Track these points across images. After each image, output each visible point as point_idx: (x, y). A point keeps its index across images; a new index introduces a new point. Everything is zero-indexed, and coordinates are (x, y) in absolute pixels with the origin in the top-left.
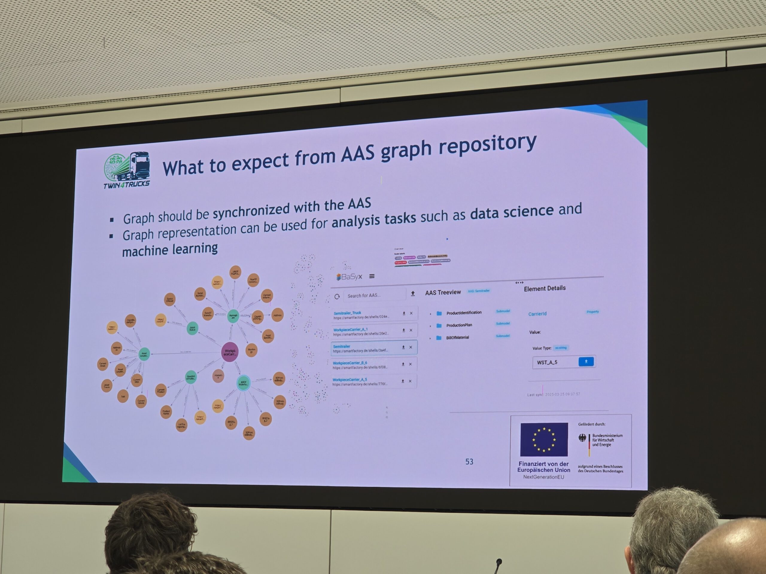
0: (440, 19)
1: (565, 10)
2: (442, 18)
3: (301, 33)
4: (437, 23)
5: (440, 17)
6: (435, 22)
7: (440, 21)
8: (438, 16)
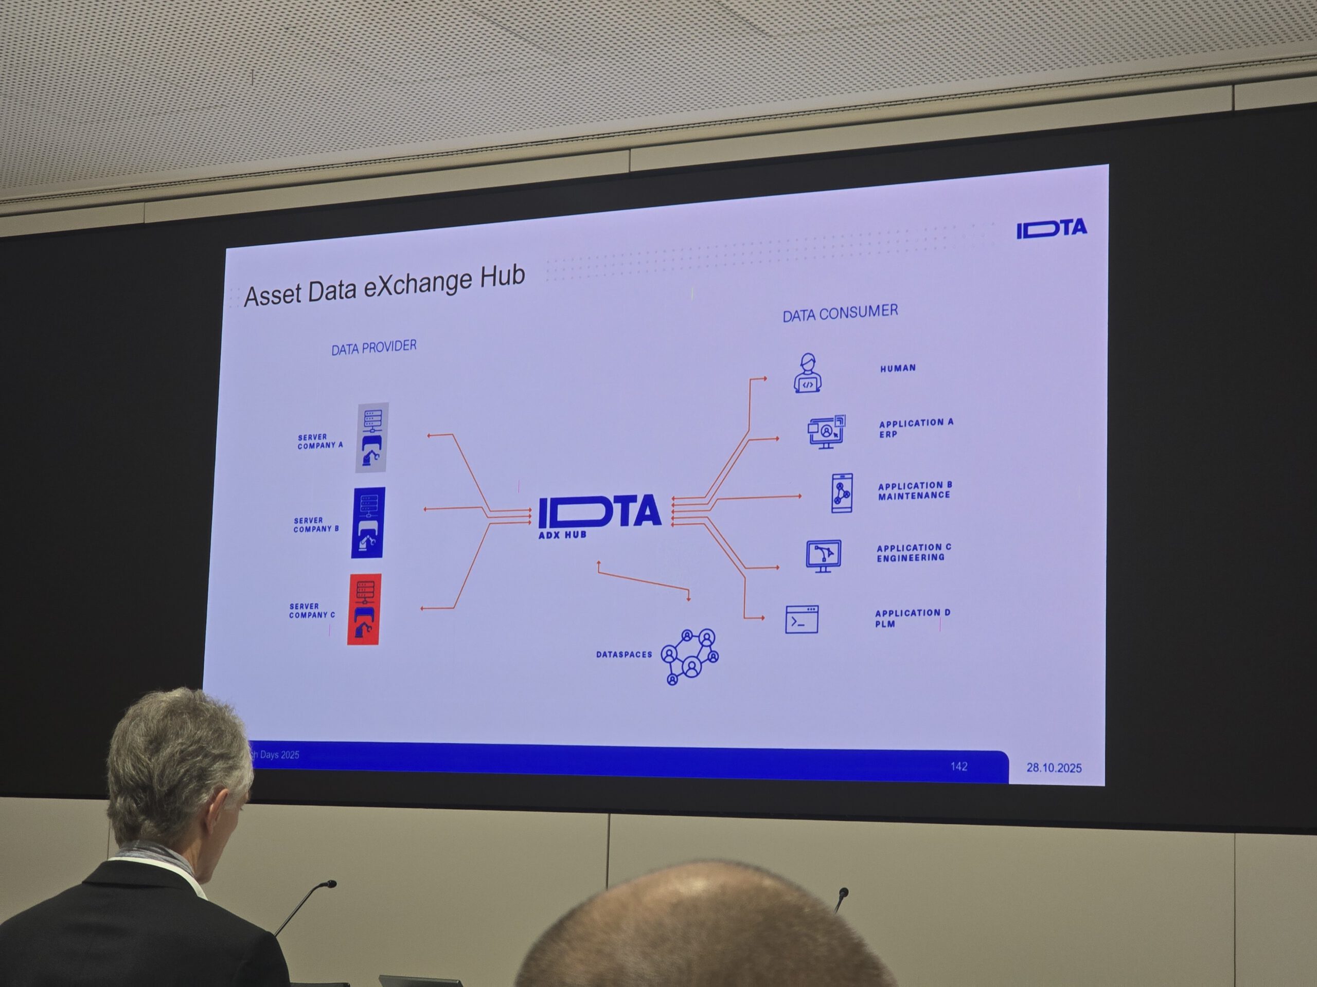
0: (771, 36)
1: (968, 20)
2: (775, 35)
3: (556, 60)
4: (767, 43)
5: (771, 33)
6: (763, 40)
7: (771, 39)
8: (767, 30)
